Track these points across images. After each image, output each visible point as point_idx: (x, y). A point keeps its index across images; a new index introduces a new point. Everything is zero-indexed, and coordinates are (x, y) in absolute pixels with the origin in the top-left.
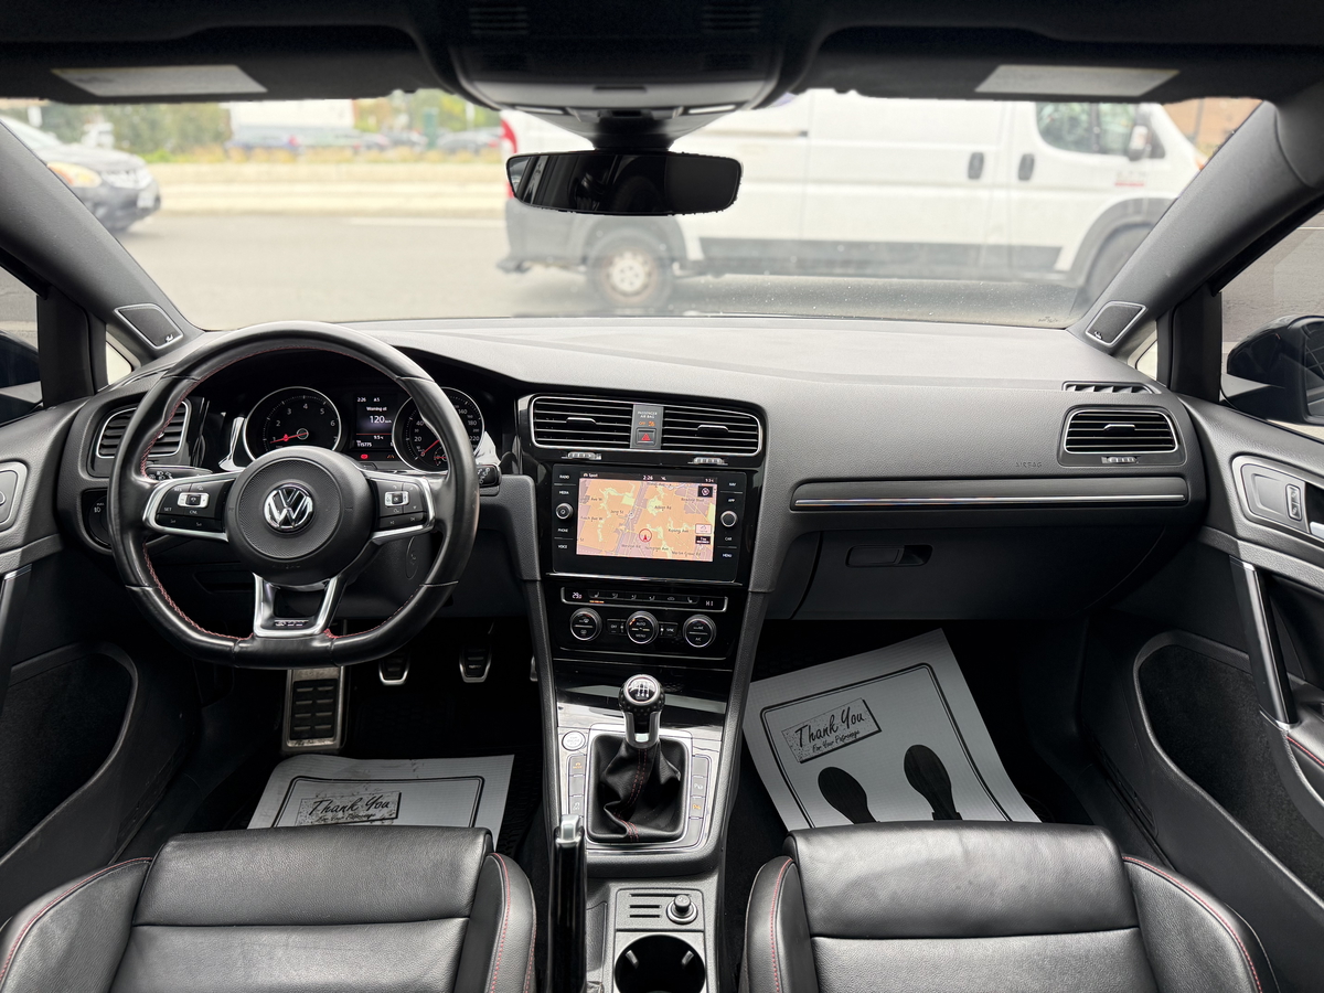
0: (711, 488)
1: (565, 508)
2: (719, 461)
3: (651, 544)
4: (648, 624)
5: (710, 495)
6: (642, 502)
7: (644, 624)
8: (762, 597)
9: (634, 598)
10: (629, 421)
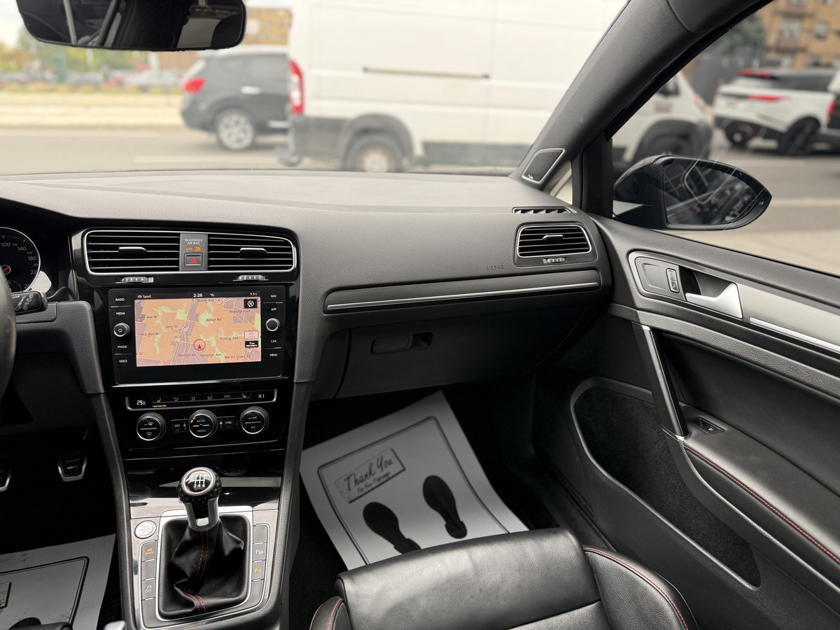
0: (255, 301)
1: (122, 327)
2: (260, 277)
3: (206, 352)
4: (208, 420)
5: (255, 306)
6: (194, 316)
7: (204, 421)
8: (305, 386)
9: (193, 399)
10: (177, 248)
